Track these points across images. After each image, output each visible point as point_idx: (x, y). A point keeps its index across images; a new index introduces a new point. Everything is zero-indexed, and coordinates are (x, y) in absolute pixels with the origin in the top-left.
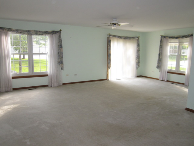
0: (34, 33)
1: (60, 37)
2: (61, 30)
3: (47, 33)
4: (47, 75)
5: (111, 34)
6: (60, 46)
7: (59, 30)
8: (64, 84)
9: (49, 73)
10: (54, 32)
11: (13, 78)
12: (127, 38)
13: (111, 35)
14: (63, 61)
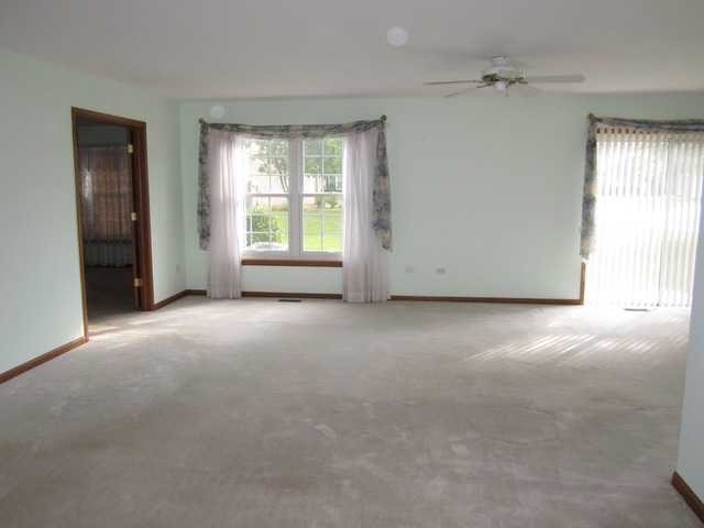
0: (299, 133)
1: (381, 139)
2: (384, 118)
3: (338, 129)
4: (339, 264)
5: (597, 115)
6: (382, 171)
7: (379, 118)
8: (395, 298)
9: (344, 258)
10: (360, 127)
11: (244, 262)
12: (695, 127)
13: (600, 120)
14: (389, 219)
